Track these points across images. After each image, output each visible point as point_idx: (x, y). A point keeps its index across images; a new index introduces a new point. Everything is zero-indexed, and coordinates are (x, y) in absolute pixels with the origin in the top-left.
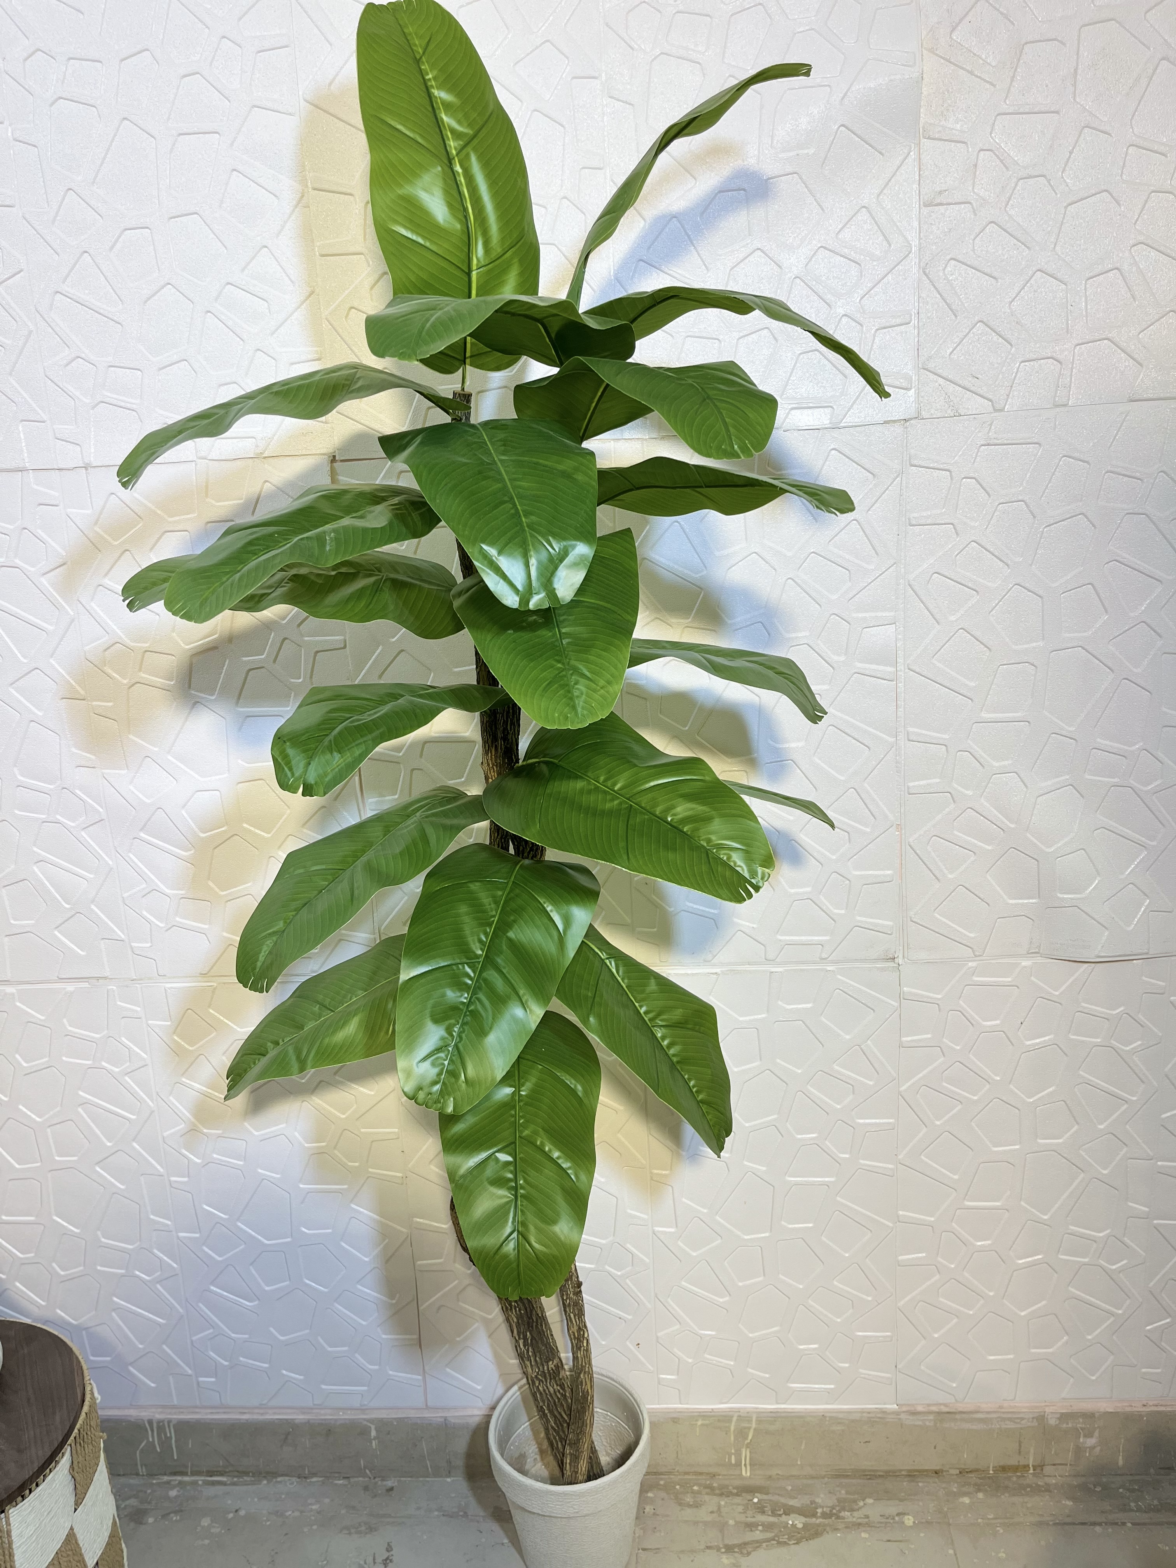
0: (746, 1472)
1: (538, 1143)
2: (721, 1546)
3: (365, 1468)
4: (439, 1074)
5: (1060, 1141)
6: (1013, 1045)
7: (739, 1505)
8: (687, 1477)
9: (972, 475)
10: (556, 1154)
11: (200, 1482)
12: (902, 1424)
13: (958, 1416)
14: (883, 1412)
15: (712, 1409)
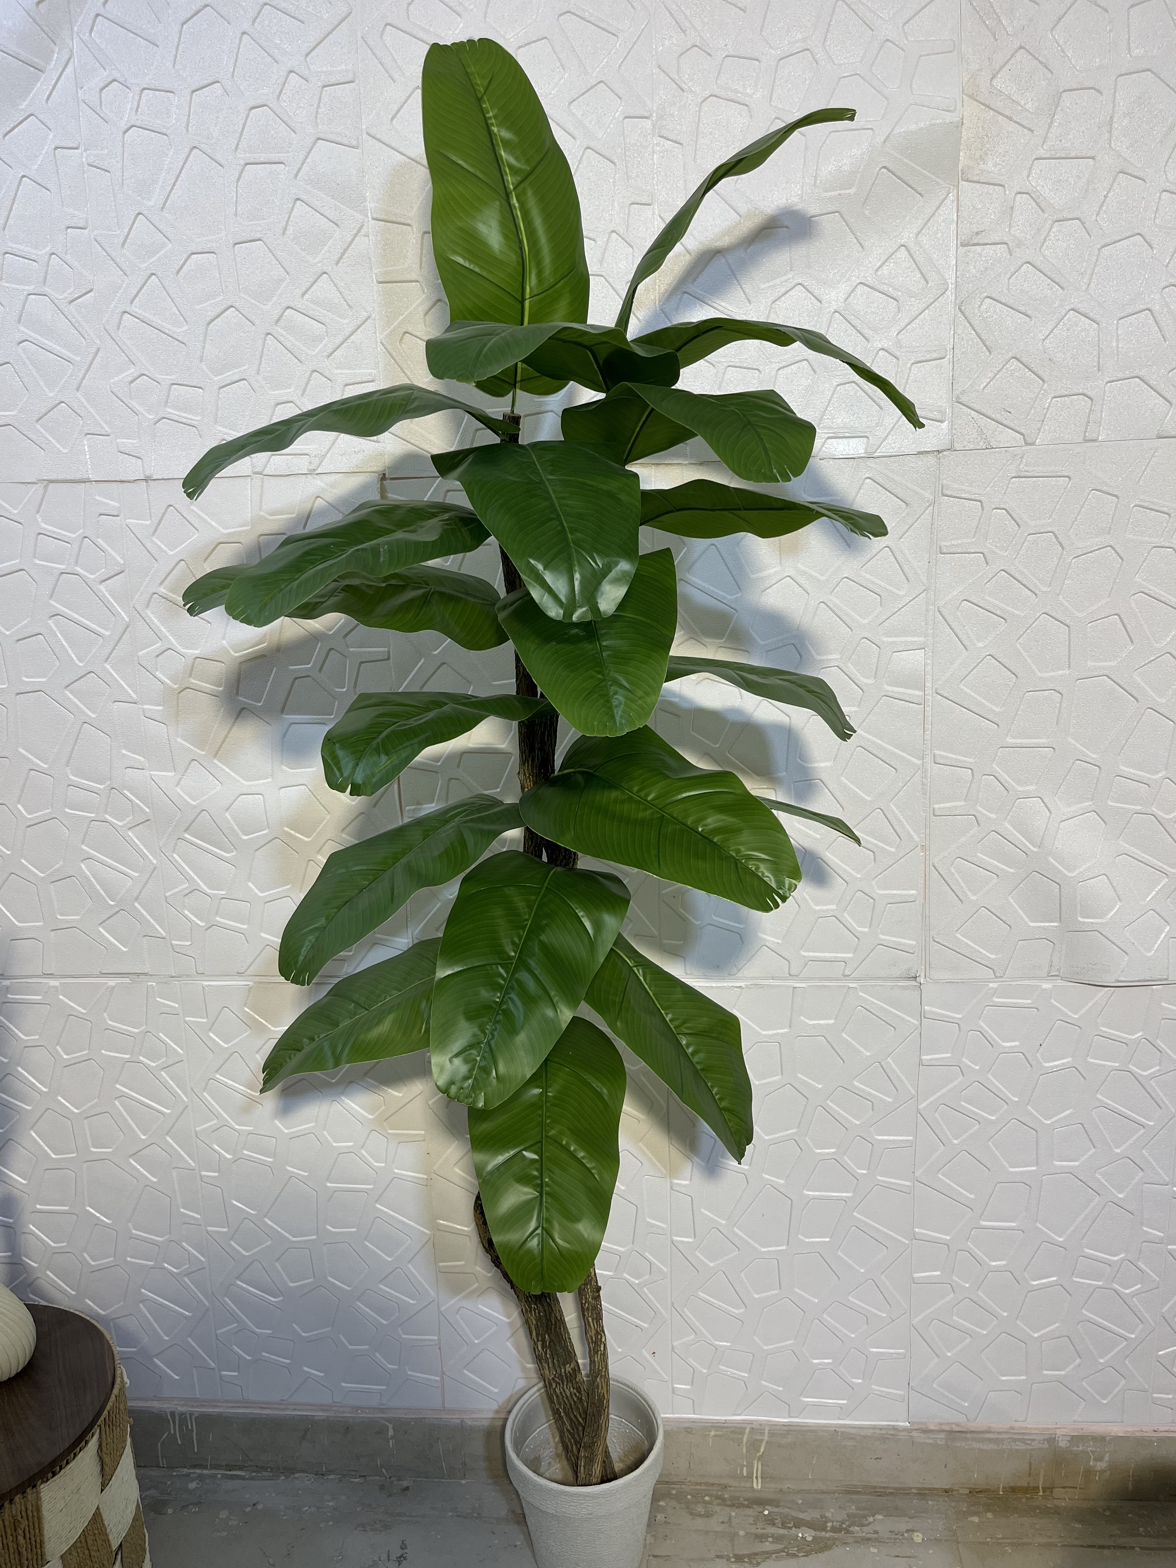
0: (757, 1485)
1: (564, 1143)
2: (731, 1555)
3: (382, 1466)
4: (471, 1070)
5: (1077, 1163)
6: (1031, 1066)
7: (750, 1516)
8: (698, 1487)
9: (1003, 506)
10: (581, 1154)
11: (219, 1476)
12: (913, 1442)
13: (969, 1436)
14: (895, 1428)
15: (725, 1420)
